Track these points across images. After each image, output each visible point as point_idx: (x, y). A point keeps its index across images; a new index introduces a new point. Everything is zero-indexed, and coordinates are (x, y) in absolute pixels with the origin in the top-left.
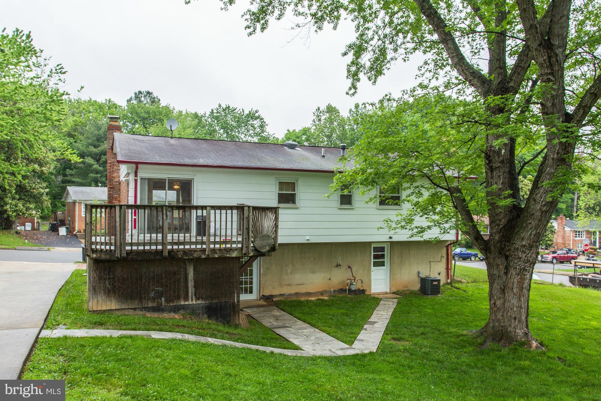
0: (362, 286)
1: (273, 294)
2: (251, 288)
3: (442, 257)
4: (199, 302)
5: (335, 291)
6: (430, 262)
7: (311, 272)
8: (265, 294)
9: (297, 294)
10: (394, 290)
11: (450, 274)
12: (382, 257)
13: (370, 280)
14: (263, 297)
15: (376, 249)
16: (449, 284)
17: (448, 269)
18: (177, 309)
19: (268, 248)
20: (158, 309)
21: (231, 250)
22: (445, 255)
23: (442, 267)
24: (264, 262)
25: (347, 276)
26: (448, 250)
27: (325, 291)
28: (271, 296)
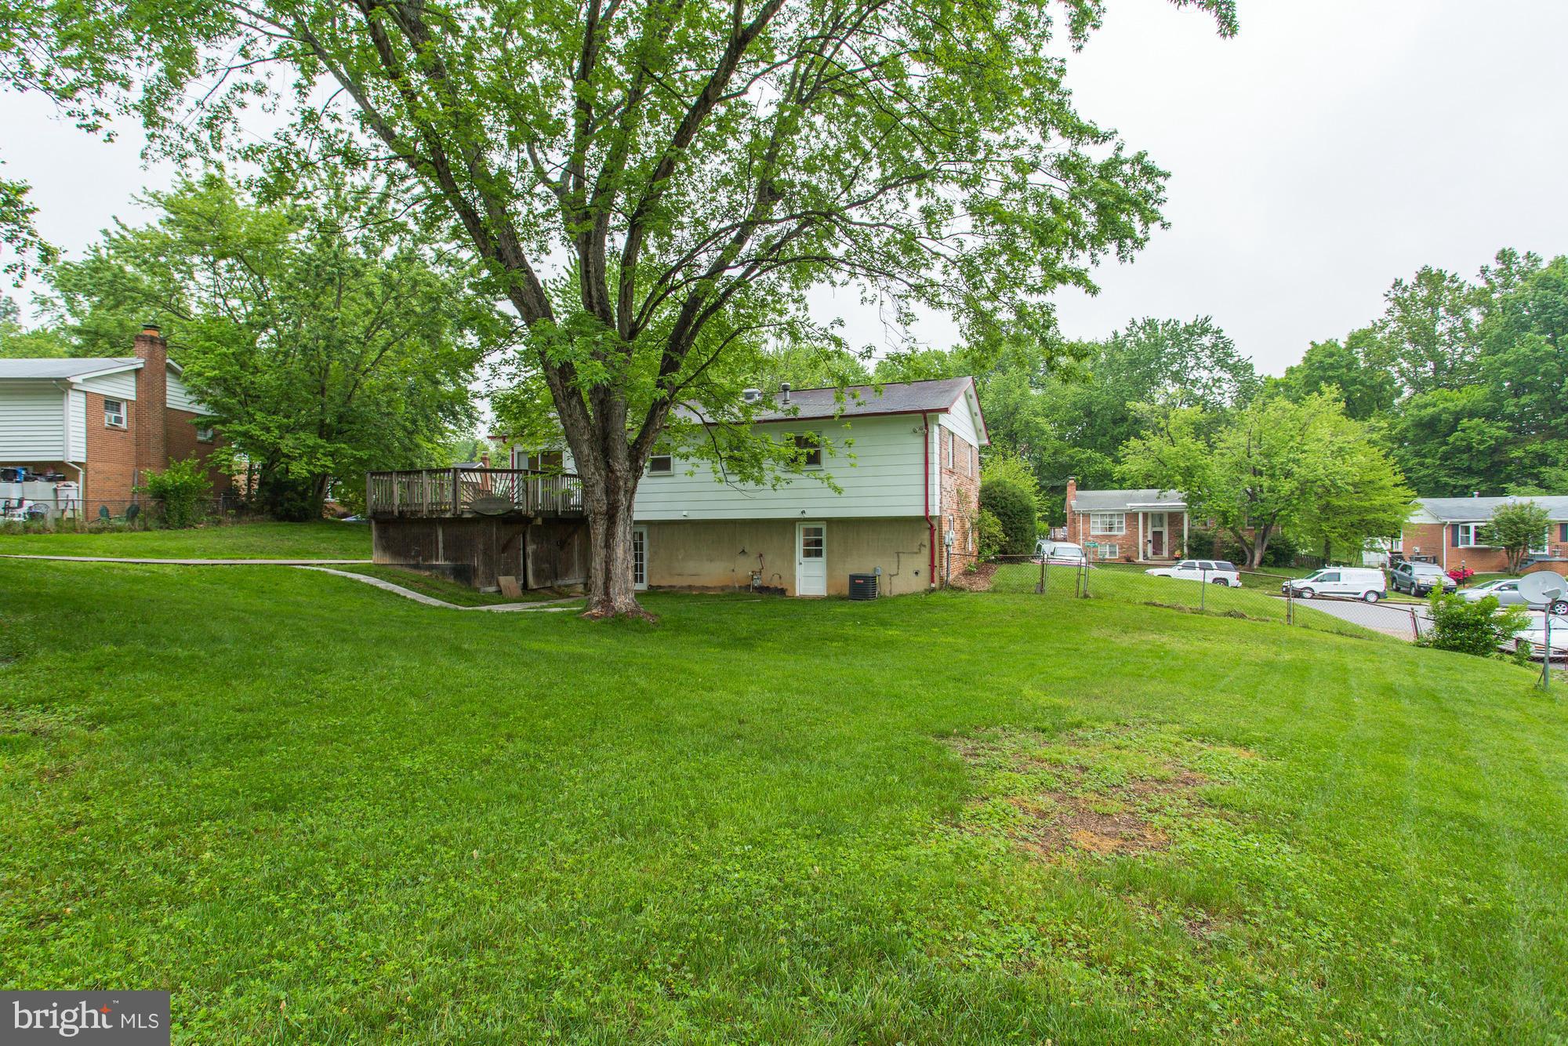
0: (781, 584)
1: (662, 585)
2: (642, 576)
3: (922, 545)
4: (447, 563)
5: (740, 587)
6: (898, 553)
8: (653, 584)
9: (690, 587)
10: (833, 592)
11: (936, 574)
12: (819, 543)
13: (794, 577)
14: (650, 587)
15: (807, 532)
16: (933, 590)
17: (932, 566)
18: (431, 568)
19: (501, 512)
20: (417, 567)
21: (446, 511)
22: (927, 543)
23: (922, 562)
24: (651, 545)
25: (757, 567)
26: (932, 535)
27: (728, 587)
28: (660, 587)
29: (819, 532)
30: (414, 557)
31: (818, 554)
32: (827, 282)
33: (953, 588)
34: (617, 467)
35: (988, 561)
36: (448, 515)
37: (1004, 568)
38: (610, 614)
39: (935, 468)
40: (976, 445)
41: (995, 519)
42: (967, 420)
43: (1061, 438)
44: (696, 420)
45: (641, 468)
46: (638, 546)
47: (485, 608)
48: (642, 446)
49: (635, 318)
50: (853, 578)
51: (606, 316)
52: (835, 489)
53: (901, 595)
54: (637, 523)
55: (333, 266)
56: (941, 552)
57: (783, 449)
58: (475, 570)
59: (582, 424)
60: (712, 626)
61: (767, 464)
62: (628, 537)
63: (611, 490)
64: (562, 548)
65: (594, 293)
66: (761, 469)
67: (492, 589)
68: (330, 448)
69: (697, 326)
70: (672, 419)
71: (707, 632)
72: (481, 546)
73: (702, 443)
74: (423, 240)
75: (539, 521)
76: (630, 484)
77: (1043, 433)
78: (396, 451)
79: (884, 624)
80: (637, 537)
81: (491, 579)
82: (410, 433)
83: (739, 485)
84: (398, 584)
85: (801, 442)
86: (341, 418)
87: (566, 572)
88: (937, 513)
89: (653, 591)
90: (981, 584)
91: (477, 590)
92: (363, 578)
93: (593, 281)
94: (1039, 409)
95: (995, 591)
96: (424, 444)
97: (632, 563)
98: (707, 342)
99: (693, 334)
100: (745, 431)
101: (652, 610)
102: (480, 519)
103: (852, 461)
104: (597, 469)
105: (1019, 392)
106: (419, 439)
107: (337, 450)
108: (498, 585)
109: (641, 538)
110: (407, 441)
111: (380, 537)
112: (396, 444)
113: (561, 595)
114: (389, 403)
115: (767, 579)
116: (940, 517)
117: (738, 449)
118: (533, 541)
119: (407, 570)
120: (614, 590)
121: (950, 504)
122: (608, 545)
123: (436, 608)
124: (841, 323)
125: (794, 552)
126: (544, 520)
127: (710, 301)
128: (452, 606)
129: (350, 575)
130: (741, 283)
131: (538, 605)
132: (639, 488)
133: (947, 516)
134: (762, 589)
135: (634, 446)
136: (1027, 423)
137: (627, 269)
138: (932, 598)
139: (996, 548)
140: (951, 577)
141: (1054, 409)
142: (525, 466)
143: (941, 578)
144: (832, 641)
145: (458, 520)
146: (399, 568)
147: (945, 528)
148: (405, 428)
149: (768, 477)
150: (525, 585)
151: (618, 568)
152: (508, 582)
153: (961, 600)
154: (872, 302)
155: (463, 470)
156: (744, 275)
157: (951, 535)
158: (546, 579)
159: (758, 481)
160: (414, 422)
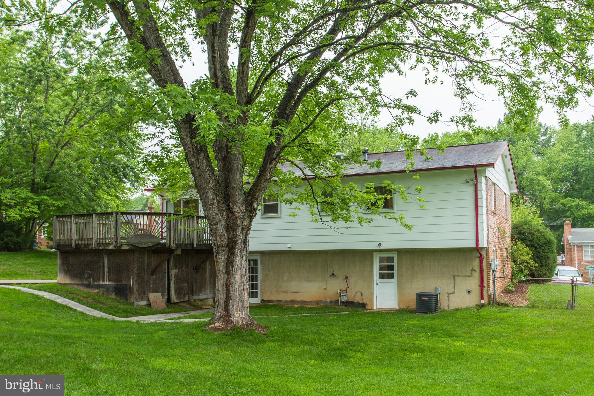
0: (362, 300)
1: (271, 299)
2: (256, 293)
3: (473, 270)
4: (110, 283)
5: (331, 302)
6: (454, 276)
7: (306, 281)
8: (265, 299)
9: (293, 301)
10: (403, 307)
11: (485, 293)
12: (391, 268)
13: (372, 294)
14: (263, 301)
15: (381, 260)
16: (483, 306)
17: (482, 286)
18: (99, 287)
19: (150, 245)
20: (89, 286)
21: (109, 244)
22: (477, 268)
23: (473, 283)
24: (263, 269)
25: (343, 286)
26: (481, 262)
27: (321, 301)
28: (270, 301)
29: (391, 259)
30: (87, 279)
31: (391, 276)
32: (396, 72)
33: (499, 304)
34: (236, 209)
35: (520, 282)
36: (111, 247)
37: (533, 288)
38: (229, 327)
39: (483, 210)
40: (508, 193)
41: (527, 250)
42: (503, 175)
43: (555, 190)
44: (298, 173)
45: (255, 210)
46: (253, 271)
47: (134, 319)
48: (255, 192)
49: (250, 91)
50: (420, 296)
51: (227, 89)
52: (407, 226)
53: (457, 310)
54: (252, 253)
55: (41, 71)
56: (488, 275)
57: (365, 195)
58: (130, 288)
59: (208, 174)
60: (311, 337)
61: (353, 207)
62: (245, 265)
63: (231, 228)
64: (197, 271)
65: (219, 74)
66: (348, 210)
67: (143, 303)
68: (37, 199)
69: (300, 98)
70: (279, 173)
71: (307, 343)
72: (136, 271)
73: (303, 191)
74: (106, 54)
75: (179, 252)
76: (246, 223)
77: (544, 187)
78: (84, 201)
79: (449, 335)
80: (253, 263)
81: (143, 295)
82: (93, 188)
83: (332, 224)
84: (72, 299)
85: (380, 190)
86: (46, 178)
87: (201, 289)
88: (485, 245)
89: (265, 304)
90: (520, 301)
91: (132, 304)
92: (47, 295)
93: (218, 65)
94: (540, 170)
95: (533, 307)
96: (104, 196)
97: (248, 285)
98: (306, 112)
99: (296, 105)
100: (336, 182)
101: (263, 324)
102: (135, 250)
103: (421, 204)
104: (220, 211)
105: (525, 158)
106: (100, 193)
107: (42, 200)
108: (148, 300)
109: (256, 264)
110: (91, 194)
111: (63, 263)
112: (83, 196)
113: (196, 307)
114: (79, 167)
115: (352, 295)
116: (487, 249)
117: (331, 195)
118: (175, 266)
119: (81, 288)
120: (233, 308)
121: (493, 238)
122: (228, 272)
123: (98, 319)
124: (413, 93)
125: (372, 275)
126: (183, 251)
127: (308, 81)
128: (111, 317)
129: (36, 292)
130: (333, 65)
131: (176, 316)
132: (253, 227)
133: (492, 248)
134: (348, 304)
135: (249, 193)
136: (532, 180)
137: (244, 50)
138: (484, 312)
139: (527, 272)
140: (497, 294)
141: (550, 170)
142: (171, 210)
143: (489, 296)
144: (412, 352)
145: (118, 251)
146: (76, 287)
147: (491, 257)
148: (89, 185)
149: (354, 217)
150: (169, 300)
151: (236, 290)
152: (156, 298)
153: (506, 314)
154: (434, 82)
155: (123, 213)
156: (336, 59)
157: (495, 262)
158: (185, 295)
159: (346, 220)
160: (96, 180)
